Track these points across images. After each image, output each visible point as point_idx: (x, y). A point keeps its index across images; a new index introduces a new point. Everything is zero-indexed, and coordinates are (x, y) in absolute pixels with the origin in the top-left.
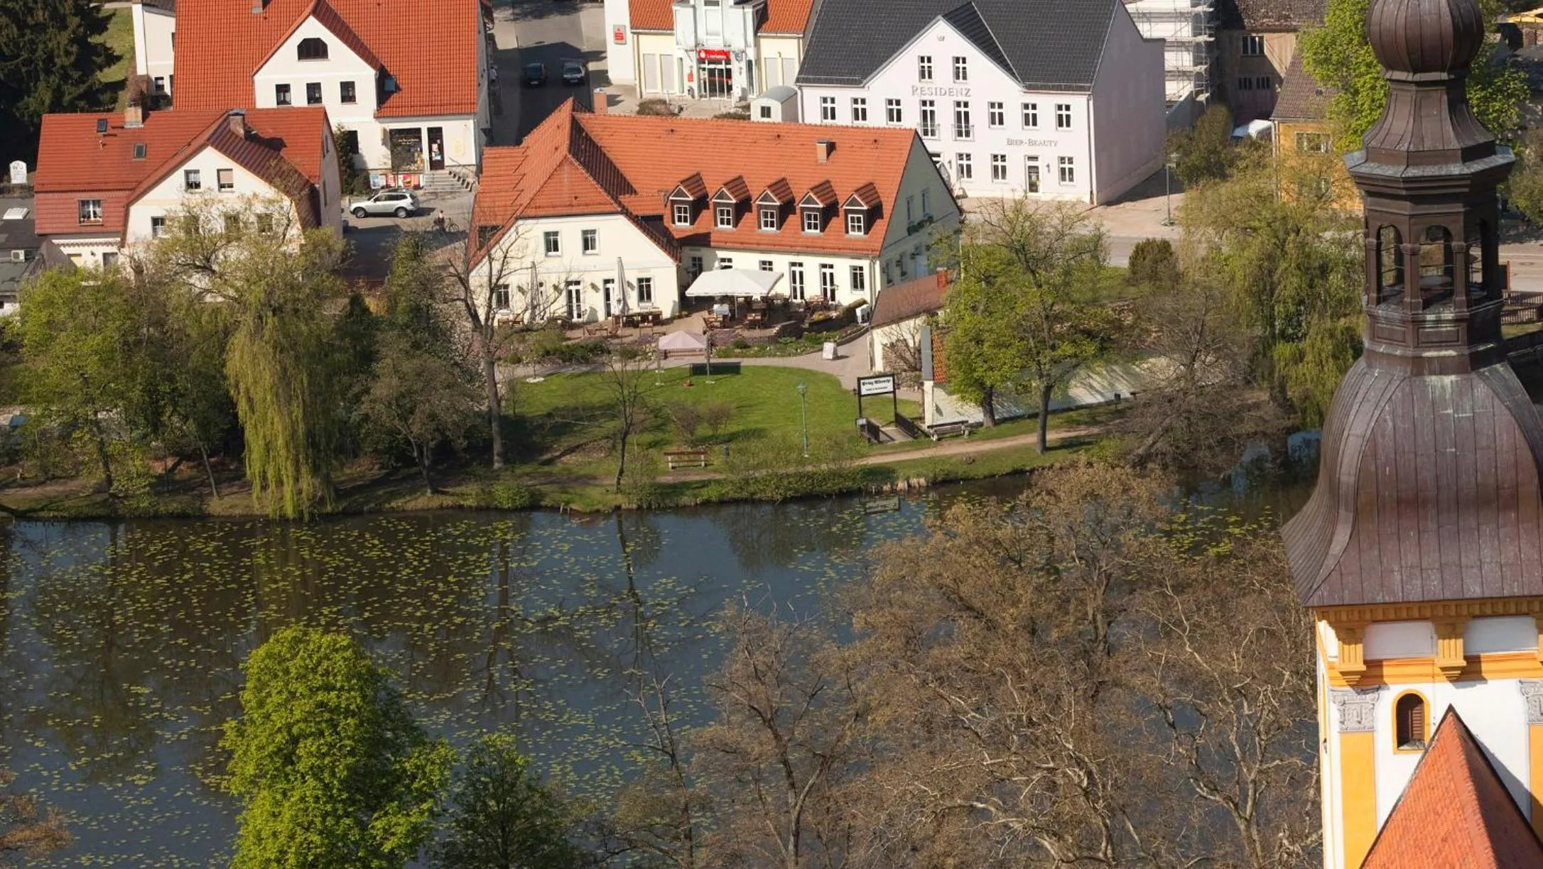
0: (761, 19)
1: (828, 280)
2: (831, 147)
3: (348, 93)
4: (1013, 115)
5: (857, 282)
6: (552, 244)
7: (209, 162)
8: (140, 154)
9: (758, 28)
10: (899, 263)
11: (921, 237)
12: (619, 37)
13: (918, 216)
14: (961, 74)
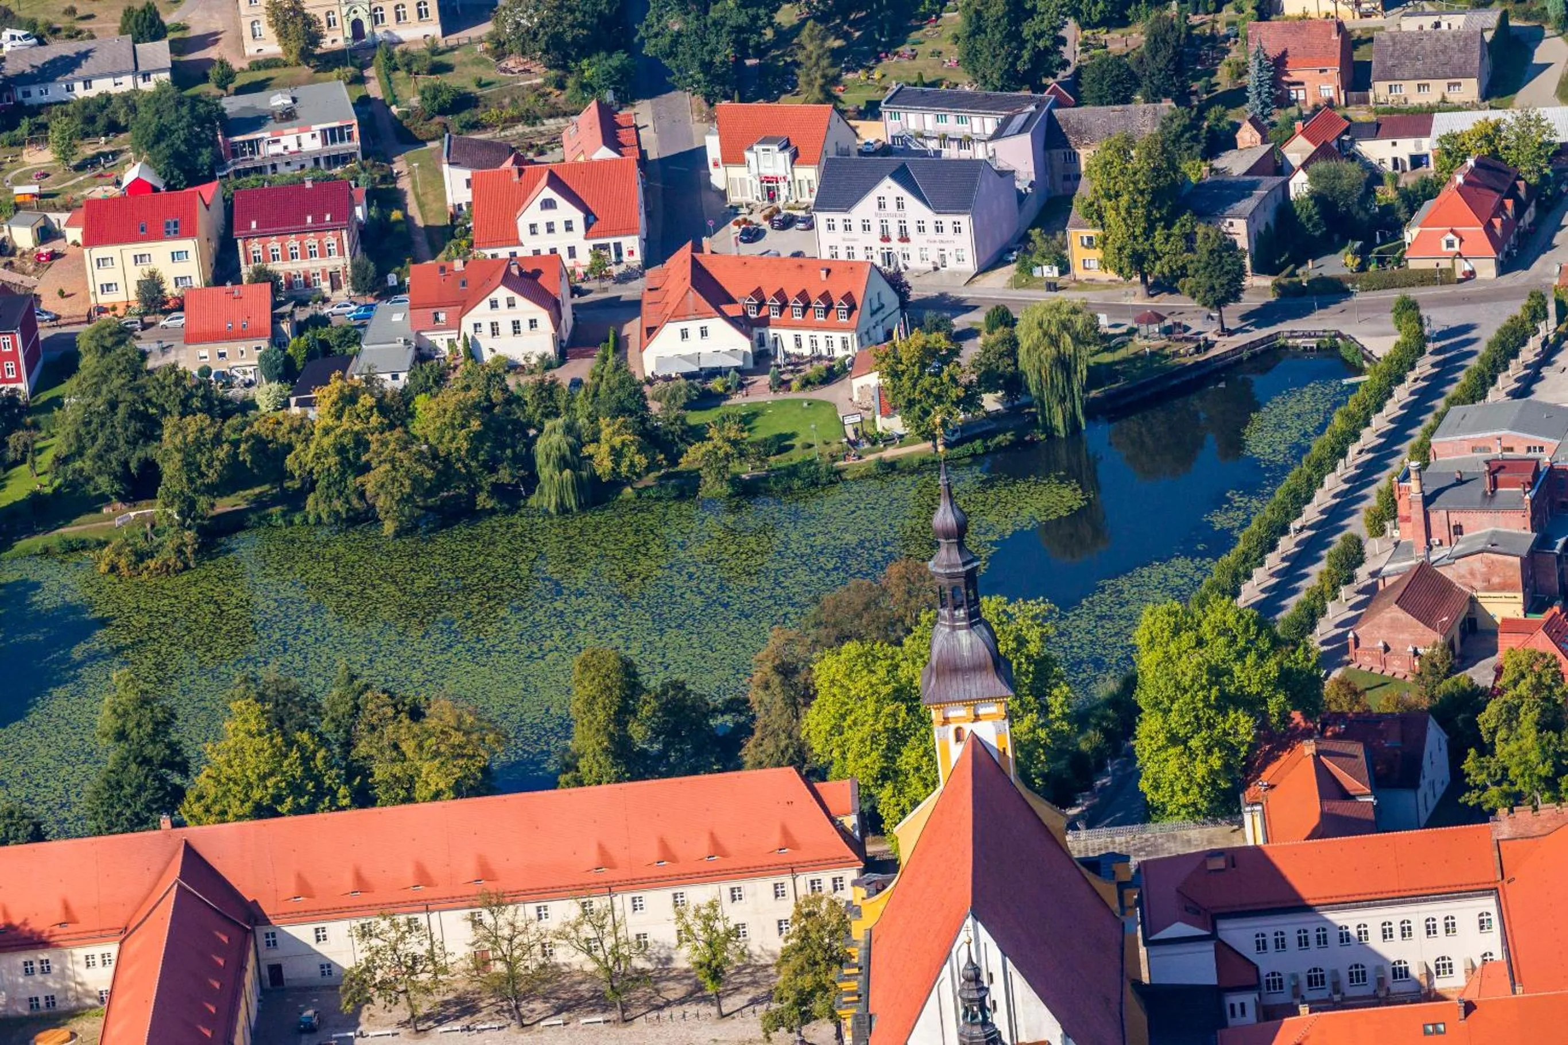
0: (795, 156)
1: (829, 343)
2: (828, 271)
3: (569, 226)
4: (930, 227)
5: (844, 343)
6: (684, 334)
7: (502, 293)
8: (463, 284)
9: (793, 163)
10: (867, 333)
11: (880, 316)
12: (716, 165)
13: (876, 305)
14: (900, 206)
